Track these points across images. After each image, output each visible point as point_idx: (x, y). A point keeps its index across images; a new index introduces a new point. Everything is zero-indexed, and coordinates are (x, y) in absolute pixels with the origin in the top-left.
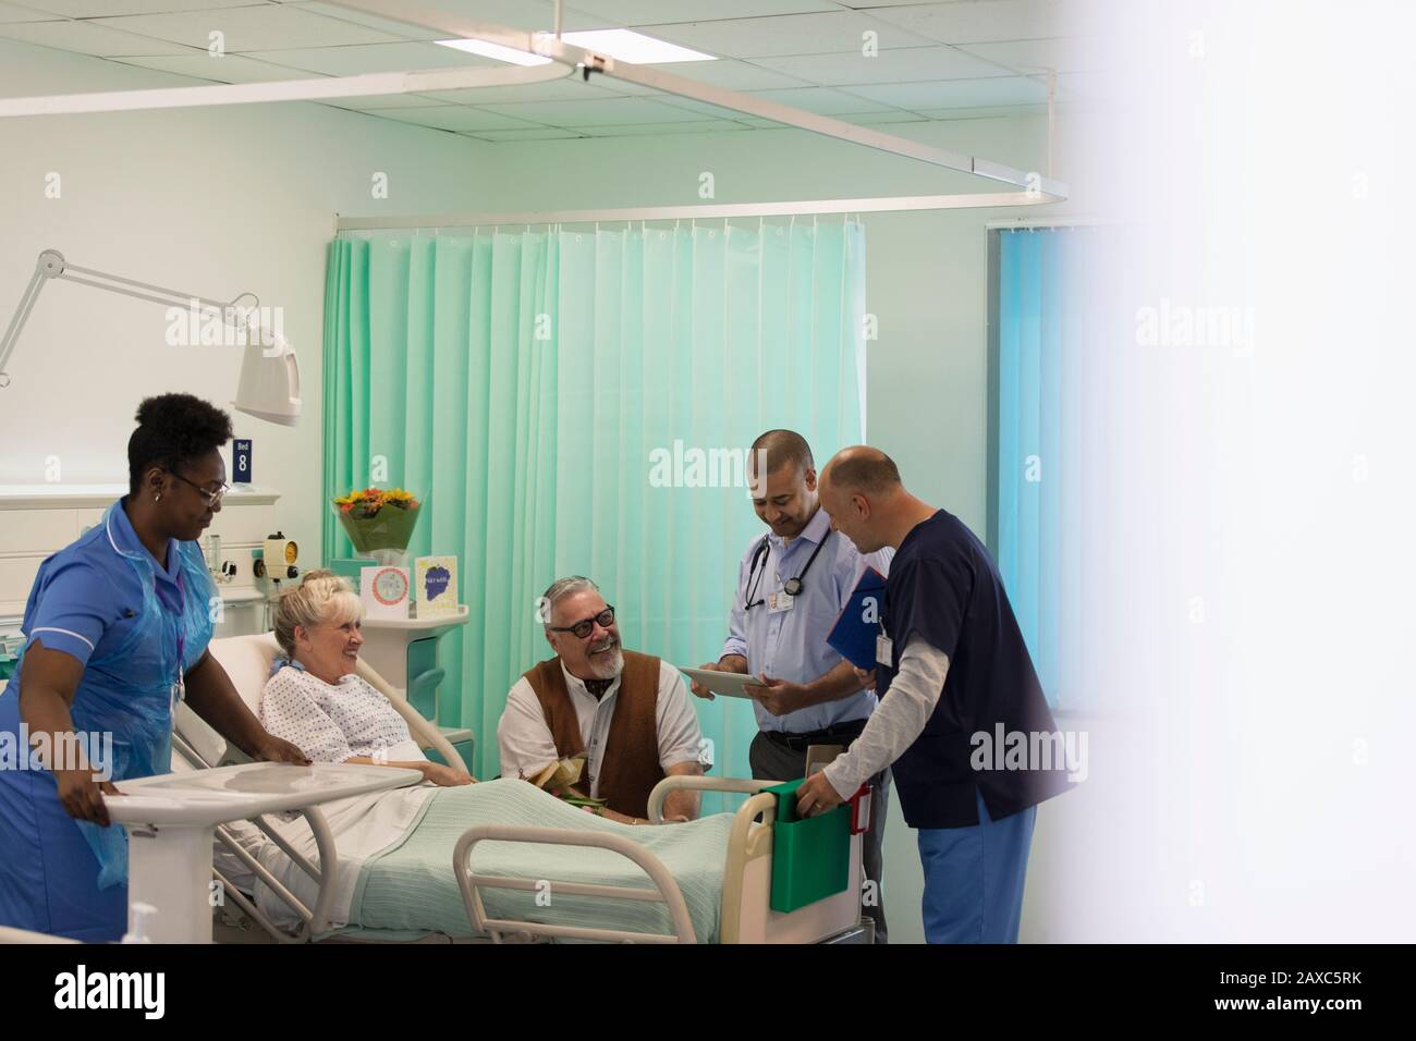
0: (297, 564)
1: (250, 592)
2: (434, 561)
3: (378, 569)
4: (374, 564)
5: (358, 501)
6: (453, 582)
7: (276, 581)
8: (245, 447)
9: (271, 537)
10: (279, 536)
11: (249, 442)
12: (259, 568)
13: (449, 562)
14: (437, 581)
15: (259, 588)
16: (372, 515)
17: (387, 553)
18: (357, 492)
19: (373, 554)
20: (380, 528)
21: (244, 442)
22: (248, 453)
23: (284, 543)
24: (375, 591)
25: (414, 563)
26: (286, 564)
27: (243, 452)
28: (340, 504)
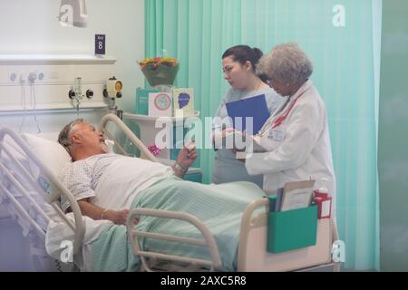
0: (121, 91)
1: (101, 104)
2: (182, 90)
3: (156, 94)
4: (157, 92)
5: (150, 62)
6: (191, 100)
7: (113, 99)
8: (102, 38)
9: (110, 79)
10: (114, 79)
11: (104, 36)
12: (105, 93)
13: (189, 91)
14: (184, 100)
15: (106, 102)
16: (154, 69)
17: (163, 87)
18: (151, 58)
19: (156, 88)
20: (160, 75)
21: (101, 36)
22: (103, 41)
23: (115, 81)
24: (155, 103)
25: (174, 92)
26: (116, 92)
27: (101, 40)
28: (141, 64)
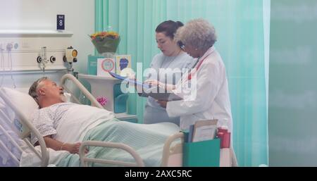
0: (77, 57)
1: (62, 67)
2: (122, 56)
3: (103, 59)
5: (98, 35)
6: (129, 64)
7: (70, 63)
9: (69, 48)
10: (71, 48)
11: (64, 16)
12: (65, 59)
13: (128, 57)
15: (65, 66)
16: (102, 40)
17: (108, 54)
18: (100, 32)
19: (104, 54)
20: (106, 45)
21: (61, 16)
22: (63, 20)
23: (72, 50)
24: (102, 66)
25: (117, 58)
26: (73, 58)
27: (61, 19)
28: (91, 37)
